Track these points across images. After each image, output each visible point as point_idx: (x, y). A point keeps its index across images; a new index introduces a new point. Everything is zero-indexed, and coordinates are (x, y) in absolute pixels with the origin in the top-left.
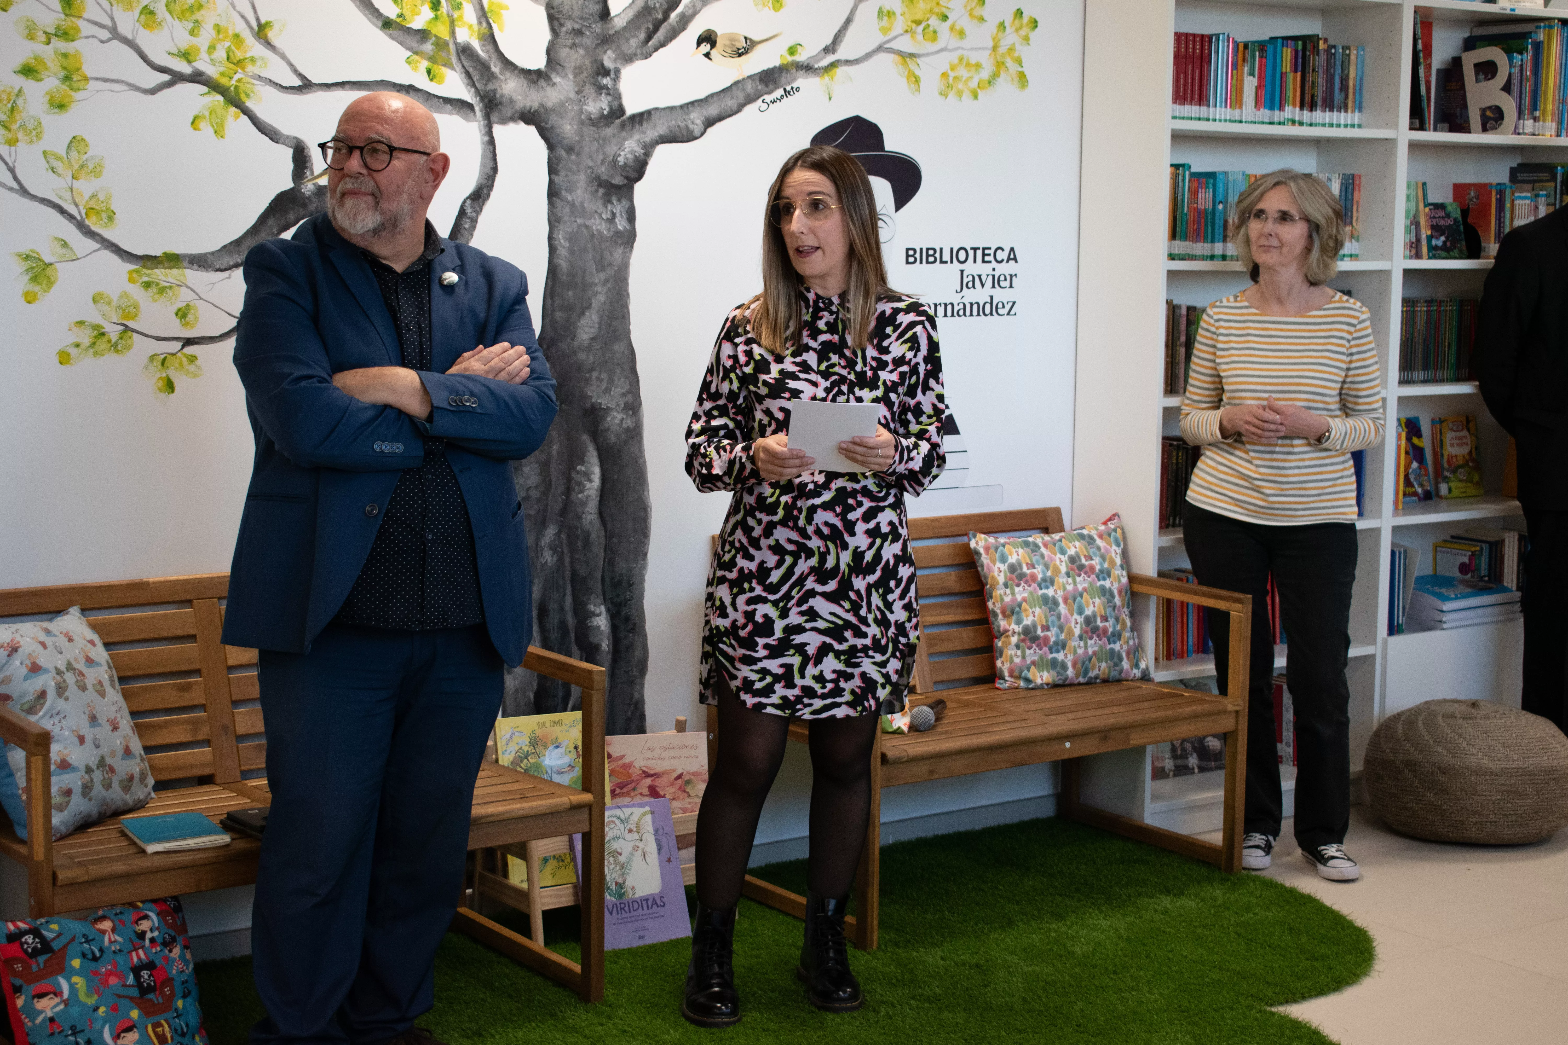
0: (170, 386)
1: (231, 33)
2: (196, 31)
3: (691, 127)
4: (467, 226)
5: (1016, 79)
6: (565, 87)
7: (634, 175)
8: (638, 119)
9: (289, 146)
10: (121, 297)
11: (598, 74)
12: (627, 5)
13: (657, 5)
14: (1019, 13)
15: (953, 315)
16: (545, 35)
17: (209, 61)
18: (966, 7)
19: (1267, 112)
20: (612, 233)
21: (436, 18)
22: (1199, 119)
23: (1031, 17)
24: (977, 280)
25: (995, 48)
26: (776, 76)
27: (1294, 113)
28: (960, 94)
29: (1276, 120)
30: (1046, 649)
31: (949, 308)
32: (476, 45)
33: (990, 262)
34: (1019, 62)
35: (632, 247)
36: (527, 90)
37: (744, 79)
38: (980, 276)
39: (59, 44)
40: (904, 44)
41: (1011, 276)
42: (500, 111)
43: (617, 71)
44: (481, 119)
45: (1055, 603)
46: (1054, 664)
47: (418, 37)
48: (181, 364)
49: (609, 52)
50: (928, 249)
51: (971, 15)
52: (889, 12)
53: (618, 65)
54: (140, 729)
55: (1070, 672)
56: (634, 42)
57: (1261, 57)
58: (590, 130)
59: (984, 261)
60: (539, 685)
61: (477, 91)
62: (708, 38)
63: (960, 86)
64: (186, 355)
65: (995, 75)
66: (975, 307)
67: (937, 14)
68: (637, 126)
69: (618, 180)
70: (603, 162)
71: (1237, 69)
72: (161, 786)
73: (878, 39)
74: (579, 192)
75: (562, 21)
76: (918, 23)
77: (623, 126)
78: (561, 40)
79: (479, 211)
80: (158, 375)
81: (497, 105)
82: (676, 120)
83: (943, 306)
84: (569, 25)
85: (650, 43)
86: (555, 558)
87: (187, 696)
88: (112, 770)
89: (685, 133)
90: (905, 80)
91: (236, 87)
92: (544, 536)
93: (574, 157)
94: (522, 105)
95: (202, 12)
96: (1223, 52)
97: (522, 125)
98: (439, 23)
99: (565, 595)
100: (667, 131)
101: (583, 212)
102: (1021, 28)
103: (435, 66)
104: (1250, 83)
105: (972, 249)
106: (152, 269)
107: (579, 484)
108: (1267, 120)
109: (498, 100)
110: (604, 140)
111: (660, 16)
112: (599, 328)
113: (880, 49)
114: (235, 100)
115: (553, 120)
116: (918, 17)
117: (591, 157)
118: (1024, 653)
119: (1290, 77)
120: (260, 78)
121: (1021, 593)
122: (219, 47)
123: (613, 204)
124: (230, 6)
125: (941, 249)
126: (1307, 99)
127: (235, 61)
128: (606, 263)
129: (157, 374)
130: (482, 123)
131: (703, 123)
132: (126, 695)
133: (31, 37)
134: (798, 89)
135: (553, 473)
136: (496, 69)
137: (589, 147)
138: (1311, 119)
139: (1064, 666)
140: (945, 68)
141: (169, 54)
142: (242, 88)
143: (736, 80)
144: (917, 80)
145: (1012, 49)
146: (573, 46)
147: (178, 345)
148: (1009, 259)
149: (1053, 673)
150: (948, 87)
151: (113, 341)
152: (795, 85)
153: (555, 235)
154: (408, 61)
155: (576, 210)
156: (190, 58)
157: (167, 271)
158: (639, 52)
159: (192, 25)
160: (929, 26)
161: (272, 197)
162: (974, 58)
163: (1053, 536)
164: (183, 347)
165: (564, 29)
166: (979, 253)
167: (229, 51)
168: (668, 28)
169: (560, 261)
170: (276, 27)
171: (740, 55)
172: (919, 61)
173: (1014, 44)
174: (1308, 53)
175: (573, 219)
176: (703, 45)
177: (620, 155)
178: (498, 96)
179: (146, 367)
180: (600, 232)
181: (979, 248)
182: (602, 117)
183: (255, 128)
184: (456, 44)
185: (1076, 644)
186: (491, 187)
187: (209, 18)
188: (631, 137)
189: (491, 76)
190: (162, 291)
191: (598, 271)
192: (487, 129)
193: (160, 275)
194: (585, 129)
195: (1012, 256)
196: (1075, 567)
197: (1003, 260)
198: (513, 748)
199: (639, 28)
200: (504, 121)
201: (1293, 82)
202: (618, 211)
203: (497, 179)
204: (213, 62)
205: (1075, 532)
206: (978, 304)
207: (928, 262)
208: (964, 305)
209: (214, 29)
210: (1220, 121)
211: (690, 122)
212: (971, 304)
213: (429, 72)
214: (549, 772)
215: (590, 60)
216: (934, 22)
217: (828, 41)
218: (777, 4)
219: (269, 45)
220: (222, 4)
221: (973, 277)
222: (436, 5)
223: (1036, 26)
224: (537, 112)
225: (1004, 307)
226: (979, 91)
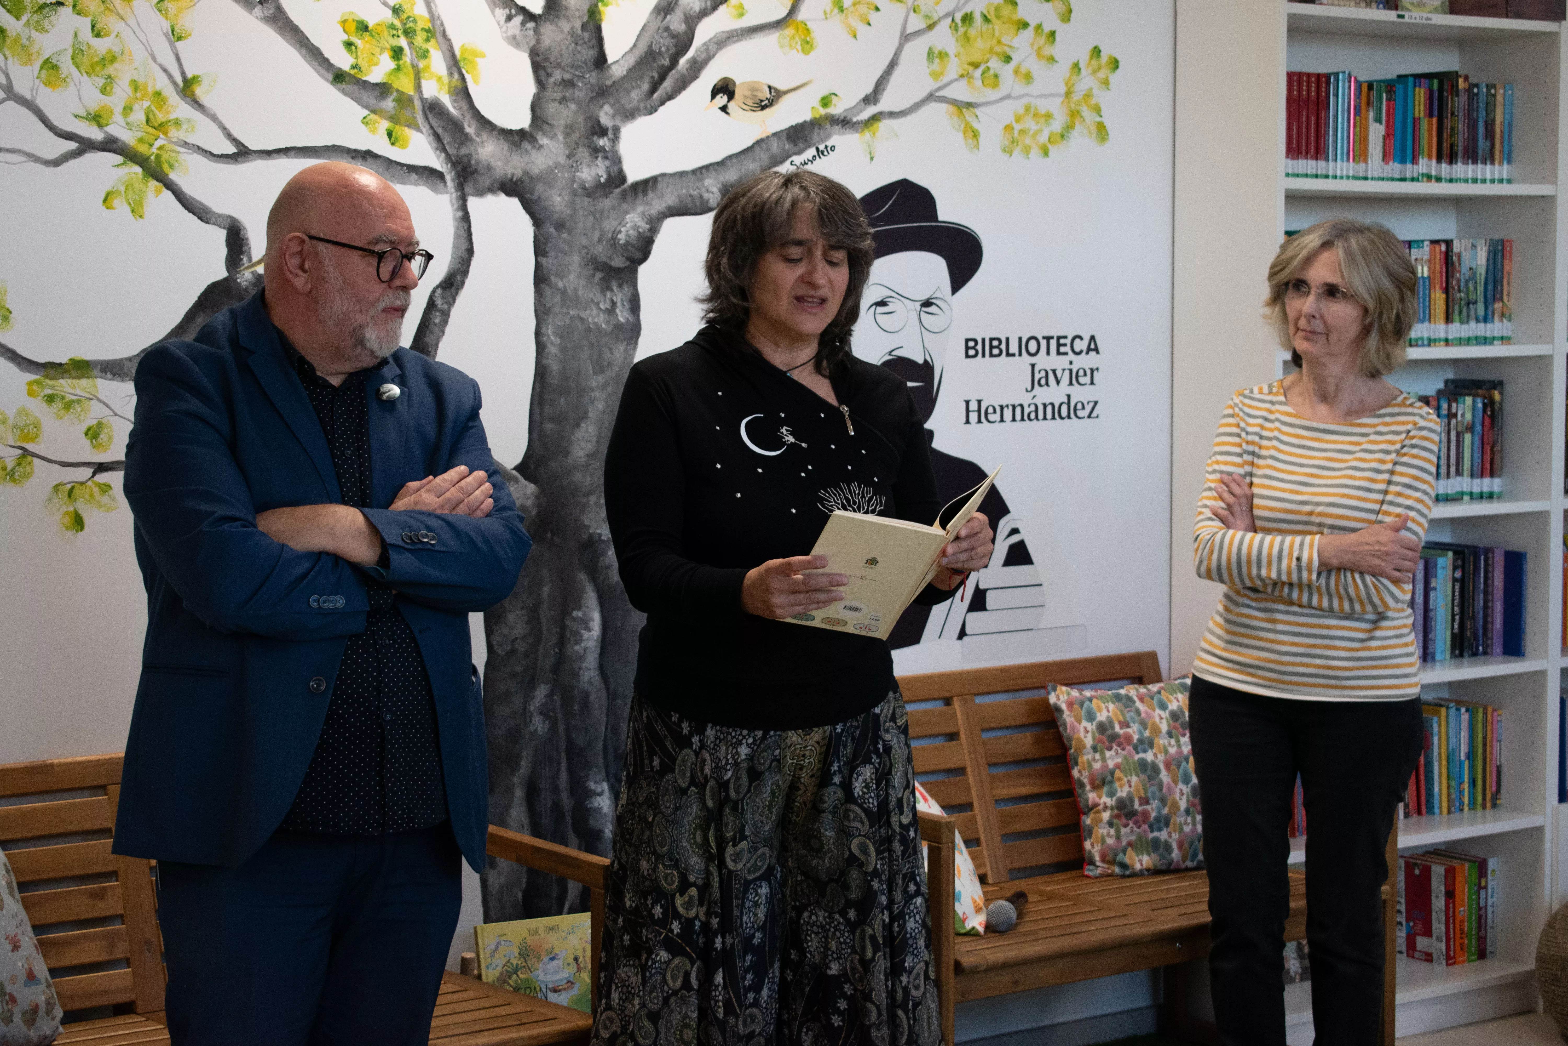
0: (78, 522)
1: (150, 90)
2: (108, 88)
3: (706, 196)
4: (437, 321)
5: (1094, 131)
6: (554, 150)
7: (638, 255)
8: (641, 187)
9: (221, 227)
10: (19, 413)
11: (593, 134)
12: (627, 49)
13: (663, 49)
14: (1096, 52)
15: (1023, 419)
16: (531, 88)
17: (124, 124)
18: (1032, 45)
19: (1397, 166)
20: (611, 327)
21: (398, 69)
22: (1317, 176)
23: (1110, 57)
24: (1051, 375)
25: (1068, 94)
26: (807, 132)
27: (1430, 167)
28: (1027, 150)
29: (1408, 175)
30: (1145, 827)
31: (1018, 410)
32: (446, 101)
33: (1066, 354)
34: (1098, 110)
35: (636, 343)
36: (508, 154)
37: (768, 137)
38: (1054, 371)
40: (960, 91)
41: (1092, 370)
42: (476, 181)
43: (617, 130)
44: (453, 190)
45: (1156, 770)
46: (1156, 846)
47: (377, 93)
48: (92, 496)
49: (607, 107)
50: (991, 340)
51: (1039, 54)
52: (940, 53)
53: (618, 123)
54: (44, 947)
55: (1176, 854)
56: (635, 95)
57: (1389, 100)
58: (584, 202)
59: (1059, 353)
60: (528, 882)
61: (448, 156)
62: (724, 88)
63: (1028, 141)
64: (98, 485)
65: (1069, 128)
66: (1049, 409)
67: (998, 54)
68: (641, 196)
69: (618, 262)
70: (600, 240)
71: (1360, 115)
72: (71, 1017)
73: (928, 86)
74: (572, 277)
75: (549, 70)
76: (976, 65)
77: (624, 196)
78: (548, 94)
79: (451, 302)
80: (64, 509)
81: (472, 173)
82: (687, 188)
83: (1011, 408)
84: (558, 75)
85: (655, 95)
86: (547, 725)
87: (101, 904)
88: (13, 1000)
89: (698, 203)
90: (960, 135)
91: (158, 156)
92: (533, 698)
93: (565, 235)
94: (502, 173)
95: (116, 65)
96: (1343, 95)
97: (502, 197)
98: (401, 75)
99: (559, 770)
100: (677, 201)
101: (576, 302)
102: (1099, 69)
103: (397, 127)
104: (1376, 131)
105: (1044, 338)
106: (56, 379)
107: (576, 633)
108: (1397, 176)
109: (474, 168)
110: (602, 213)
111: (667, 62)
112: (598, 442)
113: (931, 97)
114: (156, 172)
115: (540, 190)
116: (976, 58)
117: (585, 234)
118: (1118, 832)
119: (1424, 122)
120: (186, 144)
121: (1113, 758)
122: (136, 107)
123: (612, 290)
124: (150, 58)
125: (1007, 339)
126: (1446, 149)
127: (156, 125)
128: (605, 363)
129: (62, 508)
130: (454, 195)
131: (720, 191)
132: (28, 905)
134: (833, 148)
135: (544, 619)
136: (470, 129)
137: (583, 223)
138: (1451, 173)
139: (1168, 848)
140: (1009, 119)
141: (76, 116)
142: (165, 156)
143: (759, 137)
144: (975, 135)
145: (1088, 95)
146: (563, 100)
147: (89, 471)
148: (1089, 350)
149: (1155, 857)
150: (1013, 142)
151: (9, 468)
152: (829, 143)
153: (543, 330)
154: (365, 121)
155: (569, 299)
156: (101, 121)
157: (74, 381)
158: (642, 106)
159: (103, 81)
160: (988, 69)
161: (202, 289)
162: (1043, 106)
163: (1150, 687)
164: (94, 474)
165: (552, 80)
166: (1053, 343)
167: (148, 113)
168: (677, 76)
169: (549, 362)
170: (205, 83)
171: (763, 108)
172: (977, 111)
173: (1091, 89)
174: (1445, 94)
175: (565, 310)
176: (718, 97)
177: (620, 232)
178: (473, 162)
179: (50, 500)
180: (597, 325)
181: (1052, 337)
182: (599, 186)
183: (180, 206)
184: (423, 100)
185: (1182, 820)
186: (465, 273)
187: (123, 73)
188: (634, 209)
190: (68, 406)
191: (595, 373)
192: (461, 202)
193: (66, 386)
194: (578, 200)
195: (1093, 346)
196: (1178, 725)
197: (1081, 352)
198: (499, 961)
199: (641, 78)
200: (481, 193)
201: (1428, 129)
202: (619, 300)
203: (473, 263)
204: (129, 126)
205: (1177, 682)
206: (1053, 405)
207: (991, 355)
208: (1036, 407)
209: (130, 85)
210: (1342, 178)
211: (703, 190)
212: (1045, 406)
213: (390, 134)
214: (544, 990)
215: (583, 117)
216: (995, 64)
217: (869, 89)
218: (807, 45)
219: (197, 104)
220: (139, 55)
221: (1047, 373)
222: (397, 53)
223: (1117, 67)
224: (520, 181)
225: (1083, 408)
226: (1050, 147)
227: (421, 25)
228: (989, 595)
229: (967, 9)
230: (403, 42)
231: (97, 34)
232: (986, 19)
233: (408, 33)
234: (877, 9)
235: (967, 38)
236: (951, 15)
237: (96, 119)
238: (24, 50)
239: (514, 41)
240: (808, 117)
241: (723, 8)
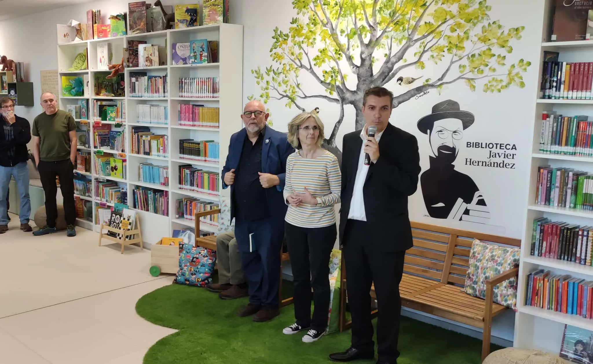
5: (519, 84)
12: (378, 72)
13: (386, 71)
14: (522, 61)
15: (486, 166)
16: (357, 82)
18: (496, 61)
21: (332, 80)
23: (528, 62)
24: (497, 155)
25: (509, 74)
28: (492, 91)
31: (484, 163)
32: (340, 85)
33: (503, 149)
34: (521, 78)
36: (352, 96)
37: (411, 90)
38: (498, 154)
39: (266, 90)
40: (470, 76)
41: (513, 155)
44: (341, 103)
47: (328, 85)
50: (476, 143)
51: (499, 63)
52: (463, 66)
56: (379, 82)
59: (500, 148)
61: (340, 97)
62: (400, 79)
63: (493, 88)
65: (509, 84)
66: (496, 164)
67: (483, 64)
73: (460, 74)
74: (363, 121)
75: (361, 78)
78: (360, 83)
79: (339, 126)
81: (345, 100)
83: (482, 162)
84: (363, 79)
85: (384, 82)
90: (469, 87)
94: (350, 100)
95: (288, 82)
97: (350, 104)
102: (522, 66)
103: (331, 91)
105: (495, 144)
111: (387, 74)
113: (459, 78)
114: (293, 101)
115: (358, 103)
116: (475, 66)
120: (297, 96)
125: (482, 143)
127: (293, 92)
131: (398, 103)
133: (262, 90)
136: (344, 91)
140: (487, 82)
142: (294, 98)
143: (408, 90)
144: (474, 87)
145: (517, 74)
146: (364, 84)
148: (512, 149)
150: (487, 89)
152: (428, 91)
154: (326, 90)
159: (286, 85)
160: (480, 69)
162: (499, 78)
165: (361, 80)
166: (499, 146)
167: (292, 90)
171: (410, 83)
172: (475, 81)
173: (519, 72)
176: (399, 81)
178: (345, 98)
181: (498, 144)
183: (296, 106)
184: (336, 86)
186: (342, 120)
187: (289, 84)
189: (344, 93)
192: (342, 106)
195: (514, 147)
197: (509, 149)
199: (380, 78)
200: (346, 104)
203: (344, 118)
204: (290, 93)
207: (476, 147)
208: (491, 163)
212: (494, 163)
213: (330, 93)
216: (482, 67)
217: (440, 77)
218: (423, 67)
219: (299, 88)
220: (291, 80)
221: (496, 154)
222: (332, 77)
223: (530, 65)
224: (354, 101)
225: (509, 165)
226: (501, 90)
227: (337, 71)
228: (470, 211)
229: (473, 53)
230: (333, 74)
231: (286, 77)
232: (480, 55)
233: (334, 72)
234: (444, 56)
235: (473, 61)
236: (468, 55)
237: (285, 92)
238: (276, 81)
239: (354, 72)
240: (422, 85)
241: (401, 61)
